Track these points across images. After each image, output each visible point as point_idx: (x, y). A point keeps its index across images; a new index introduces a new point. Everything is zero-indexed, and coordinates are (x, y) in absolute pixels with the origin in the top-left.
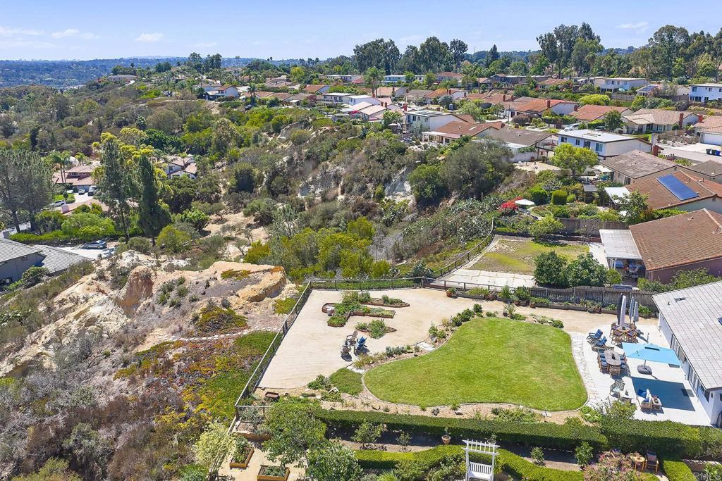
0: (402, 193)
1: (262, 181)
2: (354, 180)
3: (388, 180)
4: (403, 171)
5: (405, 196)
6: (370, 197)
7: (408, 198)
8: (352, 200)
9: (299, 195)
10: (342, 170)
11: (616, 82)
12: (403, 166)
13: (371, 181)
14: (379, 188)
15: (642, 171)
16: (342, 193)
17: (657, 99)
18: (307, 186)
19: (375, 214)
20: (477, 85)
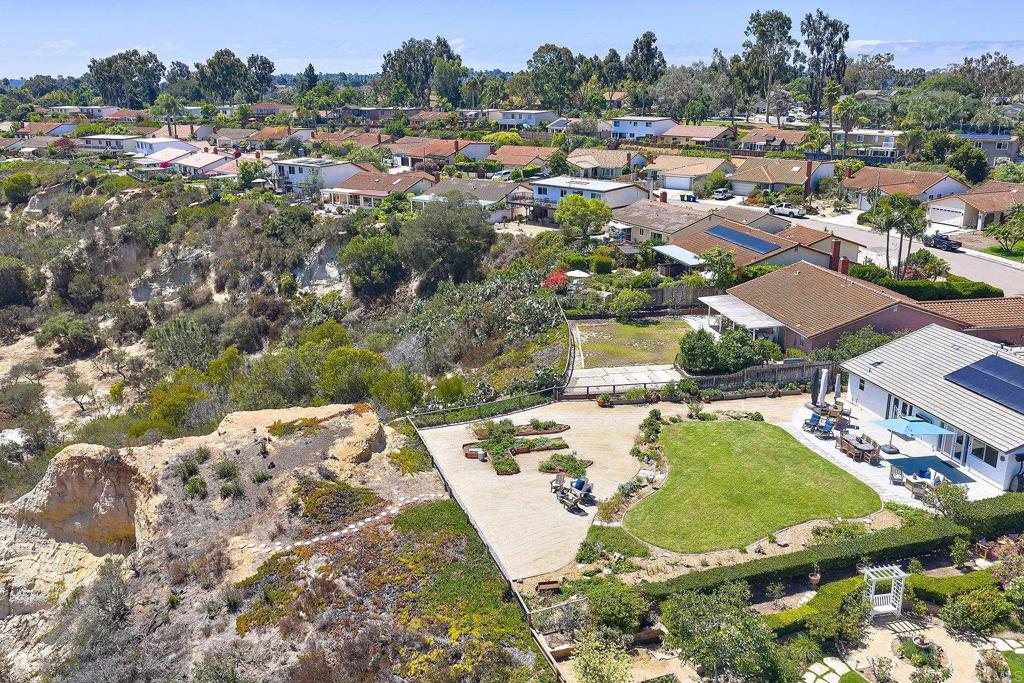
0: (324, 282)
1: (44, 285)
2: (237, 267)
3: (298, 264)
4: (319, 248)
5: (332, 284)
6: (273, 292)
7: (338, 287)
8: (243, 298)
9: (132, 302)
10: (208, 254)
11: (517, 117)
12: (319, 240)
13: (267, 267)
14: (286, 278)
15: (674, 224)
16: (220, 288)
17: (580, 137)
18: (145, 285)
19: (289, 316)
20: (320, 121)
